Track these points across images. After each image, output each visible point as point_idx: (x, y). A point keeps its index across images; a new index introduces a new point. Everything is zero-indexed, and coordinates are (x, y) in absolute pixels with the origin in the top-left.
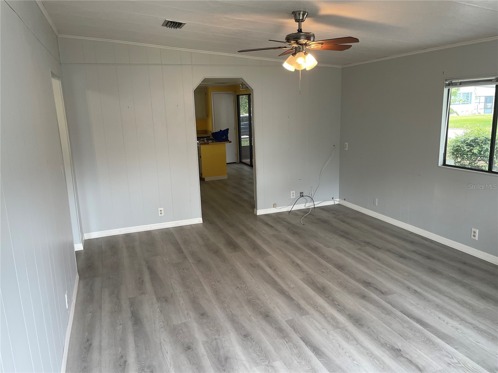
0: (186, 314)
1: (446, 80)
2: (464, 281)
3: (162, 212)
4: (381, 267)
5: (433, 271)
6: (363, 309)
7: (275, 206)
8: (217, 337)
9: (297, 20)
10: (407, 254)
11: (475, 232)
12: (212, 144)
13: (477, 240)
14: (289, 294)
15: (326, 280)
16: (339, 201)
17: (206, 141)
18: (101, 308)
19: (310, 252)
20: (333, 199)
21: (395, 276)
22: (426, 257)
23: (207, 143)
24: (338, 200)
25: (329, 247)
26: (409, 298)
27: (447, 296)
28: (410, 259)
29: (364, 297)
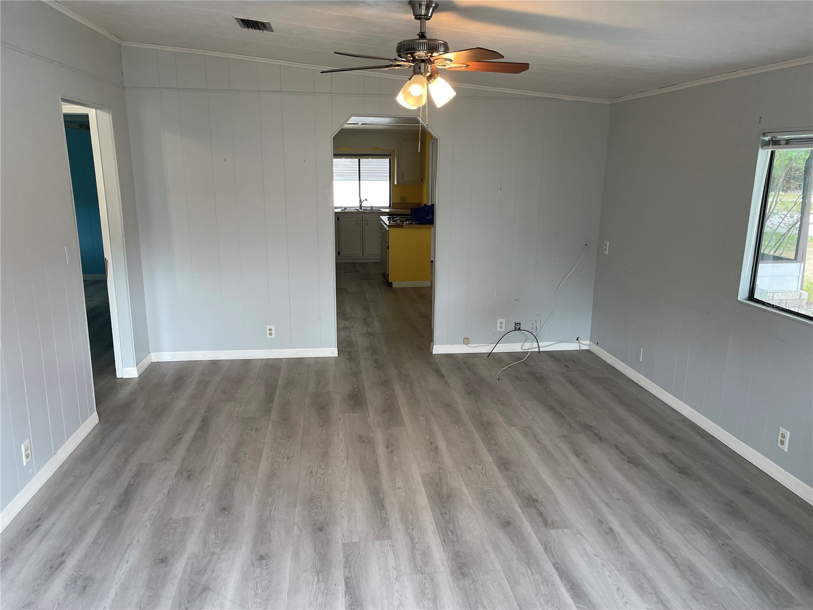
0: (201, 503)
1: (764, 134)
2: (721, 527)
3: (273, 332)
4: (579, 474)
5: (673, 498)
6: (489, 547)
7: (466, 341)
8: (217, 550)
9: (416, 16)
10: (646, 459)
11: (783, 436)
12: (408, 228)
13: (786, 451)
14: (383, 498)
15: (463, 483)
16: (589, 345)
17: (399, 222)
18: (92, 472)
19: (474, 430)
20: (577, 340)
21: (593, 496)
22: (678, 467)
23: (401, 224)
24: (588, 342)
25: (512, 424)
26: (588, 541)
27: (664, 550)
28: (647, 468)
29: (507, 524)
